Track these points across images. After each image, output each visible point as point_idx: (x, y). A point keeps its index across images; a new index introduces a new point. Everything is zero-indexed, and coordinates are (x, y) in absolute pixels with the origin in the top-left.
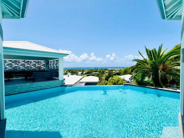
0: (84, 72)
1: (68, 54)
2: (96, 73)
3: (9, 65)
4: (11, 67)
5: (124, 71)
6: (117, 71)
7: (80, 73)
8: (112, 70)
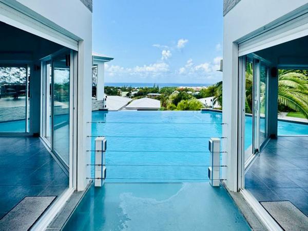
0: (133, 93)
1: (112, 59)
2: (154, 94)
3: (16, 74)
4: (18, 77)
5: (209, 91)
6: (196, 91)
7: (125, 93)
8: (187, 90)
